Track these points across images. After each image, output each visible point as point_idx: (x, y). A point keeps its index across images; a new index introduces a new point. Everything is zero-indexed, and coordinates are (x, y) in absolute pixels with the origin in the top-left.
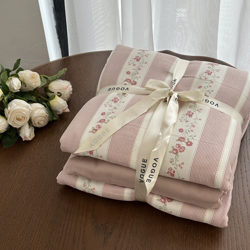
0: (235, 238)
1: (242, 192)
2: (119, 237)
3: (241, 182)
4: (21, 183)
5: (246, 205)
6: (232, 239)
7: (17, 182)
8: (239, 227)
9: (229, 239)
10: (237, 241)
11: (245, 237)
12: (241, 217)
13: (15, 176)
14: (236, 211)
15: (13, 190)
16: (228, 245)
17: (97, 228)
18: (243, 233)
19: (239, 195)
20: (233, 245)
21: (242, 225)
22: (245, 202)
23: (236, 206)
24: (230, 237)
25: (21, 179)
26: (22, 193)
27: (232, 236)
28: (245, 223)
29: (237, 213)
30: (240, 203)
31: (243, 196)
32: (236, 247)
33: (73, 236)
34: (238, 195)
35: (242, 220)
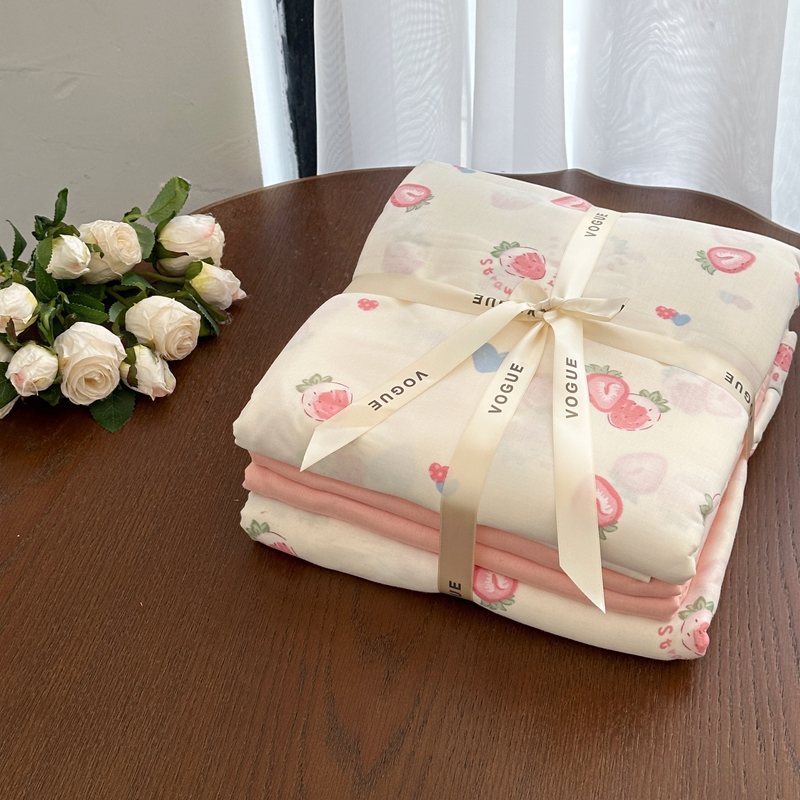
0: (752, 683)
1: (778, 560)
2: (429, 670)
3: (776, 534)
4: (156, 520)
5: (789, 596)
6: (744, 684)
7: (145, 516)
8: (766, 652)
9: (735, 685)
10: (758, 688)
11: (781, 681)
12: (771, 628)
13: (142, 501)
14: (759, 610)
15: (135, 539)
16: (730, 700)
17: (366, 644)
18: (776, 668)
19: (768, 569)
20: (747, 699)
21: (773, 648)
22: (785, 587)
23: (759, 597)
24: (739, 680)
25: (156, 510)
26: (161, 547)
27: (744, 676)
28: (781, 642)
29: (761, 616)
30: (770, 589)
31: (779, 571)
32: (753, 704)
33: (301, 664)
34: (766, 569)
35: (775, 635)
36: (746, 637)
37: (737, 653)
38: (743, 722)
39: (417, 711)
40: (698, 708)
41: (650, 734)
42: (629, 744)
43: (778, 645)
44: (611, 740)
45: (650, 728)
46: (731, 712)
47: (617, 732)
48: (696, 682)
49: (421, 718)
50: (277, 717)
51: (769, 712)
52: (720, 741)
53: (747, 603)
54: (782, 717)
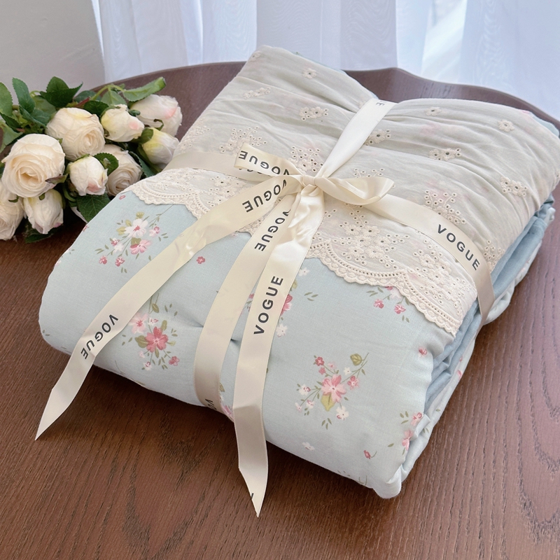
0: (480, 499)
1: (516, 396)
2: (216, 473)
3: (518, 374)
5: (521, 426)
6: (473, 499)
8: (495, 473)
9: (466, 499)
10: (485, 503)
11: (504, 498)
12: (502, 452)
13: (8, 320)
14: (494, 437)
16: (460, 512)
17: (168, 448)
18: (502, 487)
19: (506, 402)
20: (474, 512)
21: (502, 470)
22: (519, 419)
23: (496, 426)
24: (470, 496)
27: (474, 492)
28: (509, 465)
29: (495, 442)
30: (506, 420)
31: (515, 405)
32: (478, 517)
33: (113, 461)
34: (504, 403)
35: (505, 459)
36: (480, 460)
37: (472, 472)
38: (469, 532)
39: (201, 507)
40: (432, 517)
41: (389, 538)
42: (371, 545)
43: (506, 468)
44: (357, 541)
45: (390, 532)
46: (460, 522)
47: (361, 534)
48: (434, 495)
49: (204, 513)
50: (86, 505)
51: (491, 524)
52: (447, 547)
53: (485, 430)
54: (502, 529)
